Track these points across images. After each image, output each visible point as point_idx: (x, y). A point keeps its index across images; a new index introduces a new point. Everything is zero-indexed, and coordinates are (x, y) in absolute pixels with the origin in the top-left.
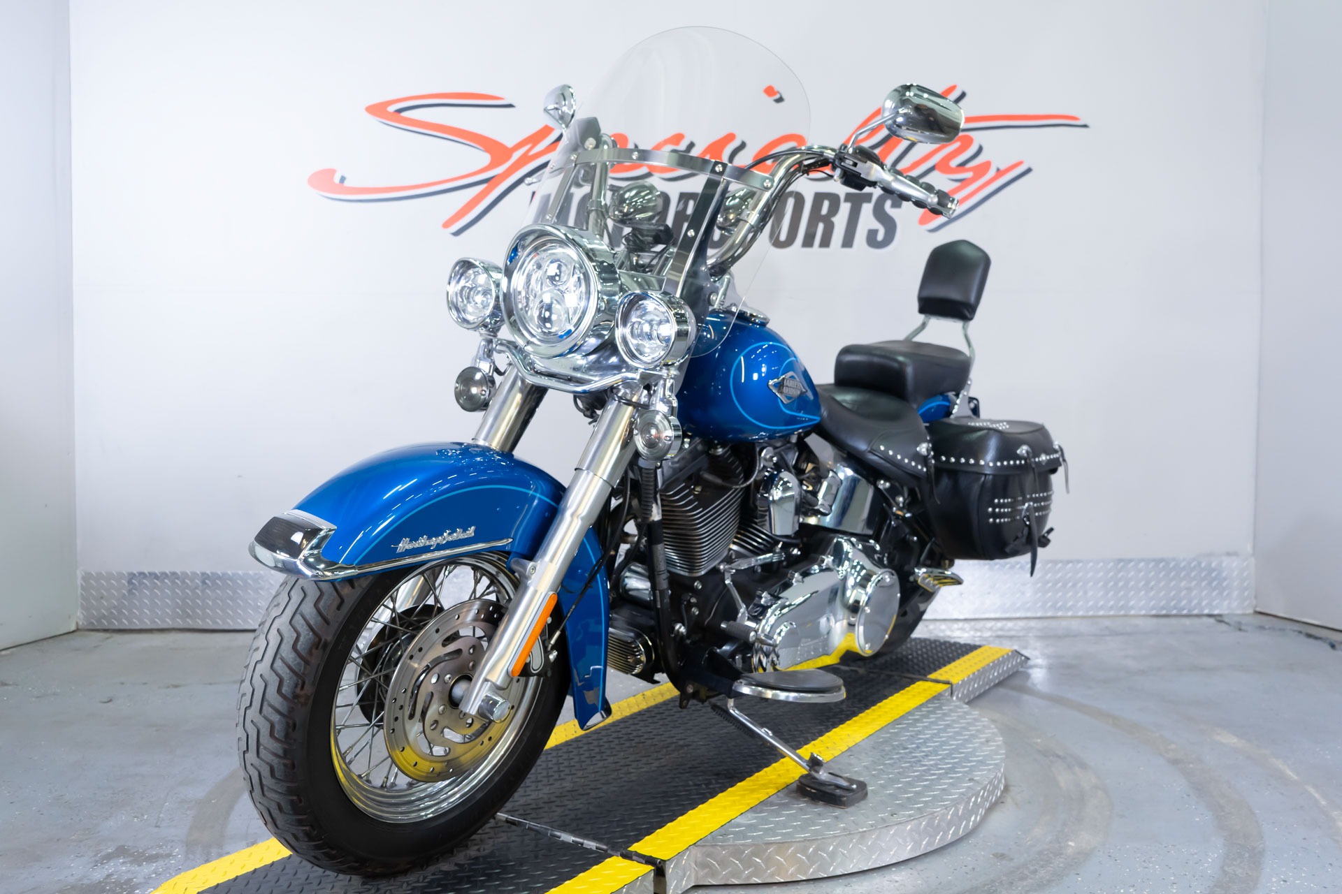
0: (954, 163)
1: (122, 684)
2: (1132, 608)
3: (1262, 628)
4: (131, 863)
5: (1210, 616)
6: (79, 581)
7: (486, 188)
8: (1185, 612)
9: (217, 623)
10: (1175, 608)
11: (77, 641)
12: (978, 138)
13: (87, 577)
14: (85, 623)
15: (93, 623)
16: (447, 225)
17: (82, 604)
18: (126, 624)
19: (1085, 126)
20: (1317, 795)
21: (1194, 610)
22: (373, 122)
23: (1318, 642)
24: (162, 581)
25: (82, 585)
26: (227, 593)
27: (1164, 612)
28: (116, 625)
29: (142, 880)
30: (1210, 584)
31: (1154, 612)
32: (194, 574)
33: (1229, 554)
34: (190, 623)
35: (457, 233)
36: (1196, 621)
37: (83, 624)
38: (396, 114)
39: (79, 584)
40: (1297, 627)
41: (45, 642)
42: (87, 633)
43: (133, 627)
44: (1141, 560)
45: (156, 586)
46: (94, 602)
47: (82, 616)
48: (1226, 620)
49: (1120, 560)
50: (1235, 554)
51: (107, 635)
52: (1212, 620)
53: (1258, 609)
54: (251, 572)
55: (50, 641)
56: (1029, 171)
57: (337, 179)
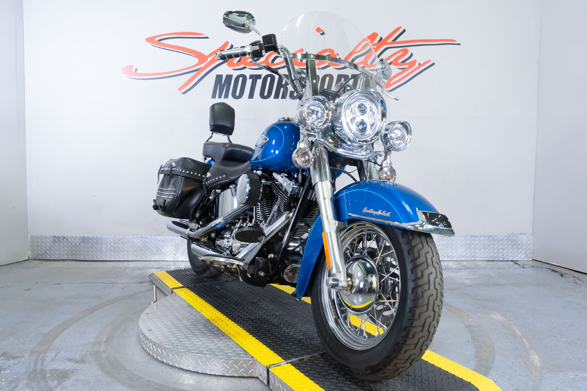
0: (400, 61)
1: (37, 282)
2: (478, 257)
3: (533, 267)
4: (6, 359)
5: (512, 261)
6: (29, 239)
7: (197, 73)
8: (501, 259)
9: (85, 257)
10: (497, 257)
11: (27, 264)
12: (411, 50)
13: (32, 238)
15: (35, 257)
16: (180, 89)
17: (30, 249)
18: (48, 257)
19: (459, 44)
20: (526, 343)
21: (505, 258)
22: (148, 45)
23: (557, 273)
24: (63, 239)
25: (30, 241)
26: (89, 245)
27: (491, 259)
28: (45, 258)
29: (7, 367)
30: (513, 247)
31: (487, 259)
32: (76, 237)
33: (521, 234)
34: (75, 258)
35: (184, 93)
36: (506, 263)
37: (31, 257)
38: (159, 42)
40: (548, 266)
41: (13, 264)
42: (32, 261)
43: (51, 259)
44: (482, 236)
45: (60, 242)
46: (35, 248)
47: (30, 254)
48: (518, 263)
49: (472, 236)
50: (524, 234)
51: (40, 262)
52: (512, 263)
53: (533, 258)
54: (99, 237)
55: (16, 264)
56: (433, 64)
57: (134, 70)
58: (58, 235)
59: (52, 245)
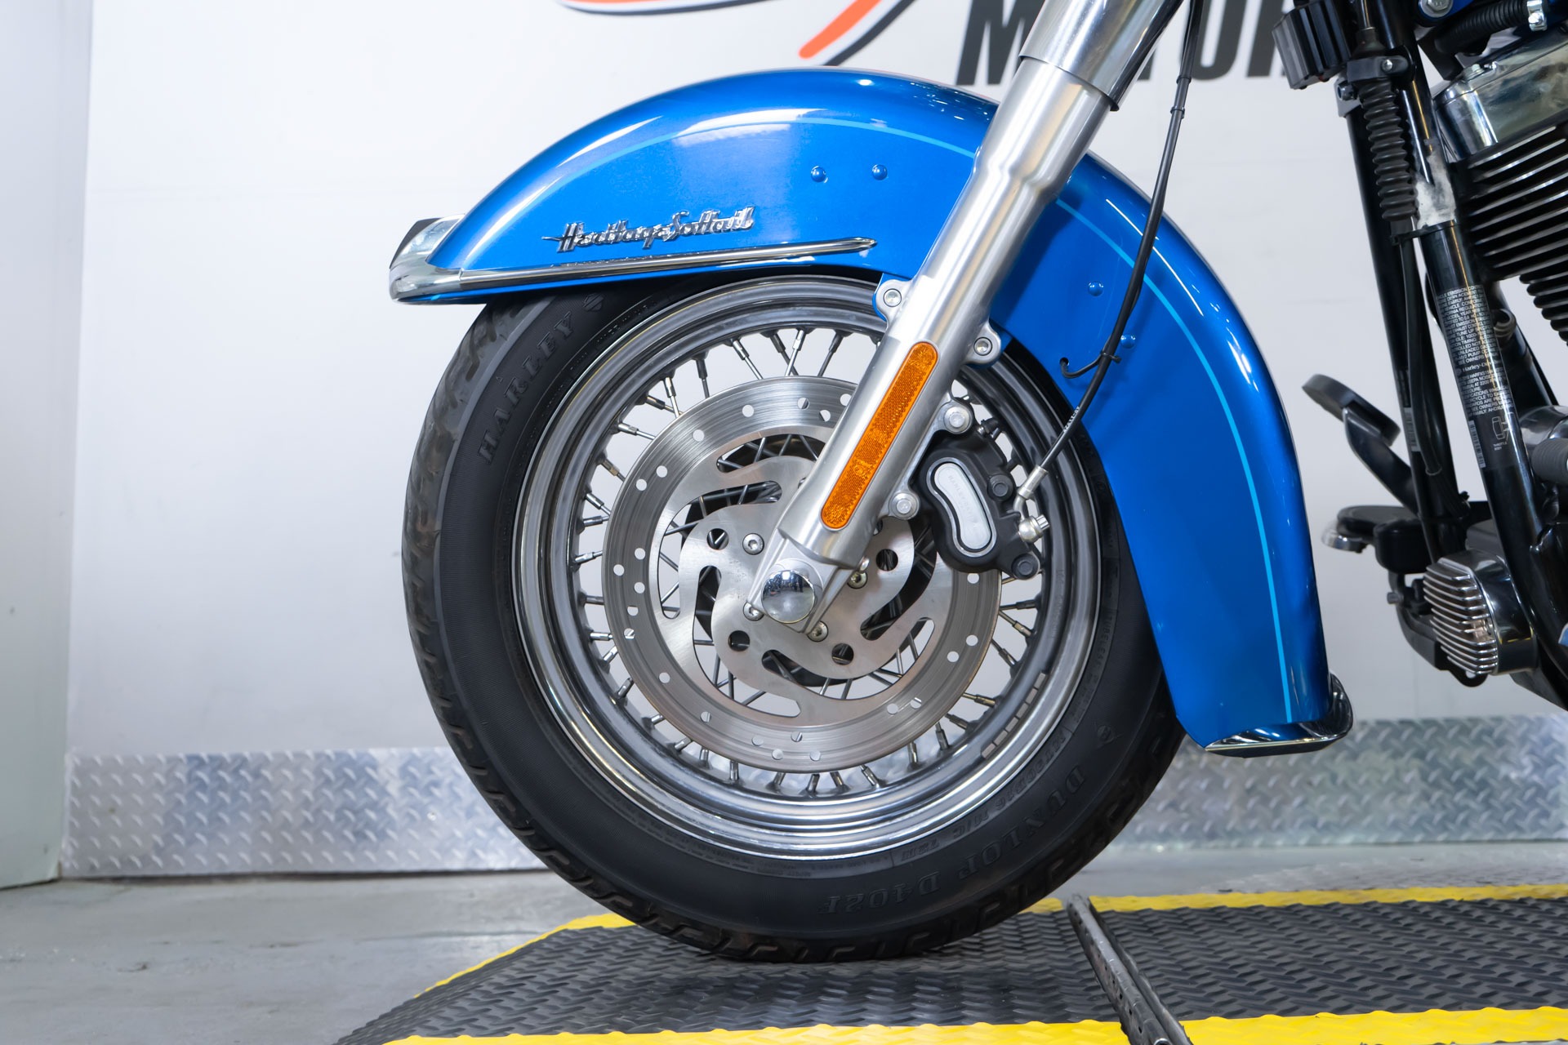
6: (69, 777)
13: (85, 769)
14: (76, 865)
15: (91, 866)
17: (72, 824)
18: (158, 865)
24: (235, 772)
25: (73, 784)
28: (139, 868)
34: (290, 864)
37: (72, 866)
39: (68, 782)
42: (80, 884)
43: (172, 872)
45: (223, 786)
46: (97, 821)
47: (70, 851)
51: (121, 887)
58: (214, 752)
59: (179, 803)
